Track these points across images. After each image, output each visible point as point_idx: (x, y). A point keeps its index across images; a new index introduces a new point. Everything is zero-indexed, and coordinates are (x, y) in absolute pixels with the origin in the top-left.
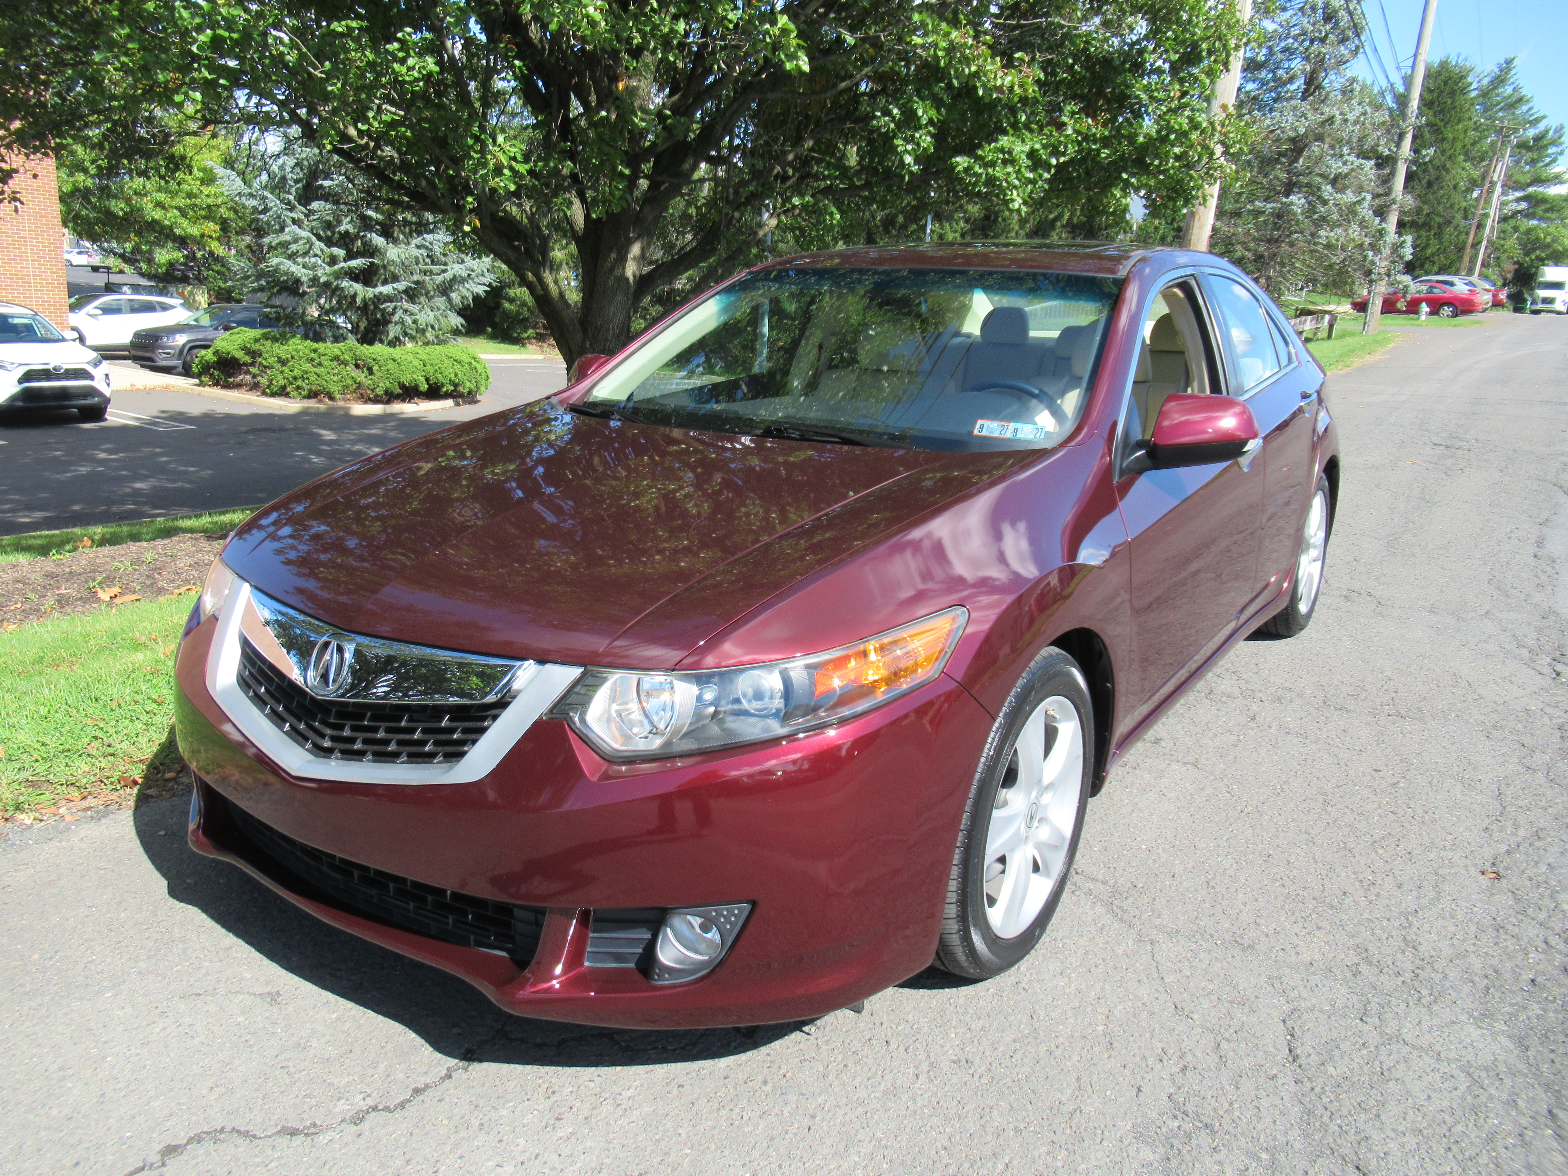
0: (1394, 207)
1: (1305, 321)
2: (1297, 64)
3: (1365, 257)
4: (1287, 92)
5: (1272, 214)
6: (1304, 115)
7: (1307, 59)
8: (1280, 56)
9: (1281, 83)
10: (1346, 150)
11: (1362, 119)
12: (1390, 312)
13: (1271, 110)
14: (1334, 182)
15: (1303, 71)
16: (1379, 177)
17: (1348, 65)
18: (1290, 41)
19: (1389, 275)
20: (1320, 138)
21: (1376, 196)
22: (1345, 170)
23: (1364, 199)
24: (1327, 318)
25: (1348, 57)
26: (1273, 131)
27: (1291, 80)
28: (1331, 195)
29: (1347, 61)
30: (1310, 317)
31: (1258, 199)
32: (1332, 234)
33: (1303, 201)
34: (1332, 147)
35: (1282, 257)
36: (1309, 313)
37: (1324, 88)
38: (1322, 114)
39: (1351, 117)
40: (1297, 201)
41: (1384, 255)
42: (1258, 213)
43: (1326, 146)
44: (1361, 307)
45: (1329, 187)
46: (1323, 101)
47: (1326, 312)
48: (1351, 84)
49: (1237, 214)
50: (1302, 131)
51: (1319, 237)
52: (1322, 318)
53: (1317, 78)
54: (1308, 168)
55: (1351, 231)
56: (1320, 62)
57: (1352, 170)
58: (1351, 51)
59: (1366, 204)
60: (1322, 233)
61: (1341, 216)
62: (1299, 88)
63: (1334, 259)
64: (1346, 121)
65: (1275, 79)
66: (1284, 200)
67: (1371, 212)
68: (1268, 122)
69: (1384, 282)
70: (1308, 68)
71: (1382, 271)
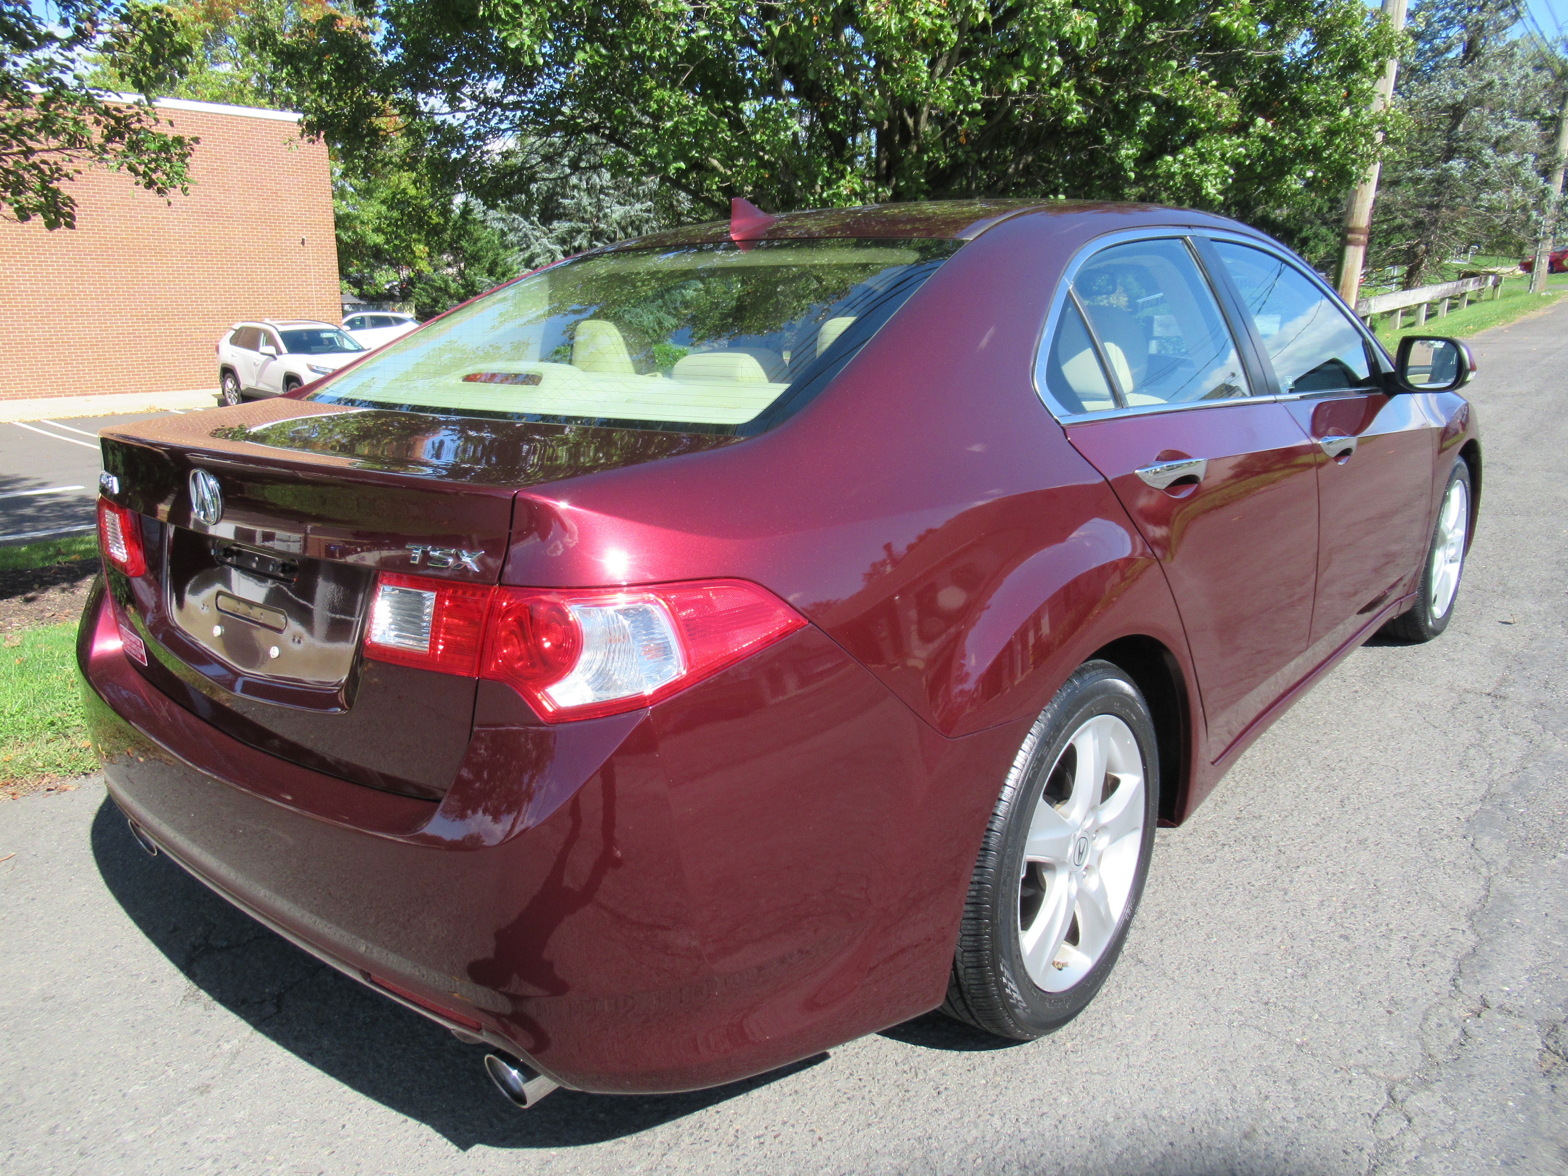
0: (1559, 166)
1: (1468, 283)
2: (1455, 32)
3: (1529, 218)
4: (1444, 61)
5: (1432, 180)
6: (1463, 83)
7: (1465, 26)
8: (1437, 26)
9: (1438, 52)
10: (1507, 114)
11: (1523, 82)
12: (1557, 272)
13: (1429, 79)
14: (1495, 145)
15: (1461, 40)
16: (1543, 137)
17: (1508, 30)
18: (1448, 10)
19: (1555, 234)
20: (1479, 103)
21: (1538, 157)
22: (1506, 133)
23: (1526, 160)
24: (1491, 279)
25: (1508, 22)
26: (1431, 101)
27: (1448, 49)
28: (1492, 158)
29: (1506, 27)
30: (1472, 280)
31: (1418, 166)
32: (1494, 197)
33: (1463, 165)
34: (1492, 111)
35: (1443, 223)
36: (1472, 275)
37: (1483, 54)
38: (1481, 80)
39: (1512, 80)
40: (1457, 166)
41: (1549, 214)
42: (1417, 180)
43: (1486, 112)
44: (1528, 267)
45: (1490, 152)
46: (1482, 68)
47: (1489, 273)
48: (1512, 49)
49: (1396, 183)
50: (1461, 98)
51: (1481, 200)
52: (1486, 279)
53: (1476, 45)
54: (1468, 133)
55: (1514, 192)
56: (1480, 28)
57: (1514, 132)
58: (1511, 17)
59: (1529, 165)
60: (1483, 196)
61: (1504, 177)
62: (1457, 56)
63: (1497, 221)
64: (1507, 85)
65: (1432, 50)
66: (1444, 166)
67: (1534, 173)
68: (1426, 92)
69: (1550, 241)
70: (1466, 37)
71: (1548, 230)
